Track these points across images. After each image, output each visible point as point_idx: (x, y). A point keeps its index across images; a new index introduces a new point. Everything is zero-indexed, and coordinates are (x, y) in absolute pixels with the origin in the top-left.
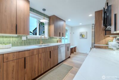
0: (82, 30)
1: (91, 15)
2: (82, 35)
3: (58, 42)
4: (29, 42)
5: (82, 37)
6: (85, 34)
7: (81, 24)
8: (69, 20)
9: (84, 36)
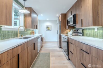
0: (48, 24)
1: (57, 15)
2: (48, 28)
3: (31, 34)
4: (4, 35)
5: (48, 29)
6: (50, 27)
7: (48, 19)
8: (42, 15)
9: (49, 29)
